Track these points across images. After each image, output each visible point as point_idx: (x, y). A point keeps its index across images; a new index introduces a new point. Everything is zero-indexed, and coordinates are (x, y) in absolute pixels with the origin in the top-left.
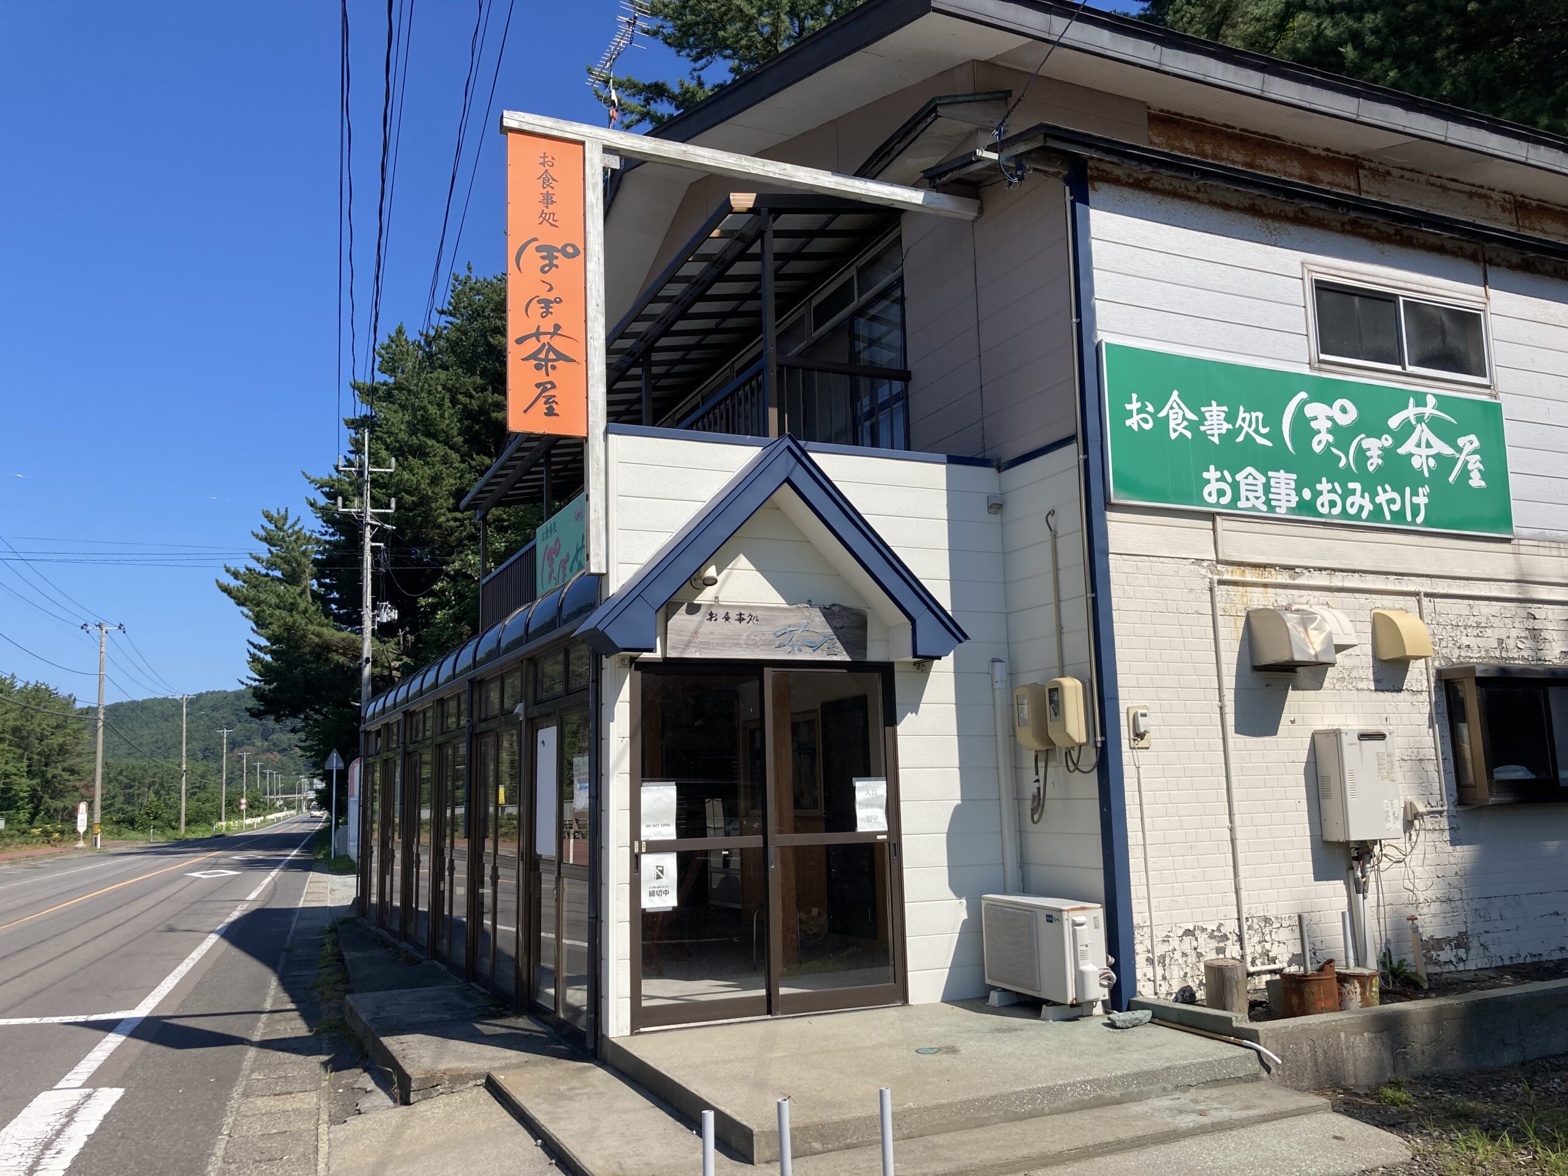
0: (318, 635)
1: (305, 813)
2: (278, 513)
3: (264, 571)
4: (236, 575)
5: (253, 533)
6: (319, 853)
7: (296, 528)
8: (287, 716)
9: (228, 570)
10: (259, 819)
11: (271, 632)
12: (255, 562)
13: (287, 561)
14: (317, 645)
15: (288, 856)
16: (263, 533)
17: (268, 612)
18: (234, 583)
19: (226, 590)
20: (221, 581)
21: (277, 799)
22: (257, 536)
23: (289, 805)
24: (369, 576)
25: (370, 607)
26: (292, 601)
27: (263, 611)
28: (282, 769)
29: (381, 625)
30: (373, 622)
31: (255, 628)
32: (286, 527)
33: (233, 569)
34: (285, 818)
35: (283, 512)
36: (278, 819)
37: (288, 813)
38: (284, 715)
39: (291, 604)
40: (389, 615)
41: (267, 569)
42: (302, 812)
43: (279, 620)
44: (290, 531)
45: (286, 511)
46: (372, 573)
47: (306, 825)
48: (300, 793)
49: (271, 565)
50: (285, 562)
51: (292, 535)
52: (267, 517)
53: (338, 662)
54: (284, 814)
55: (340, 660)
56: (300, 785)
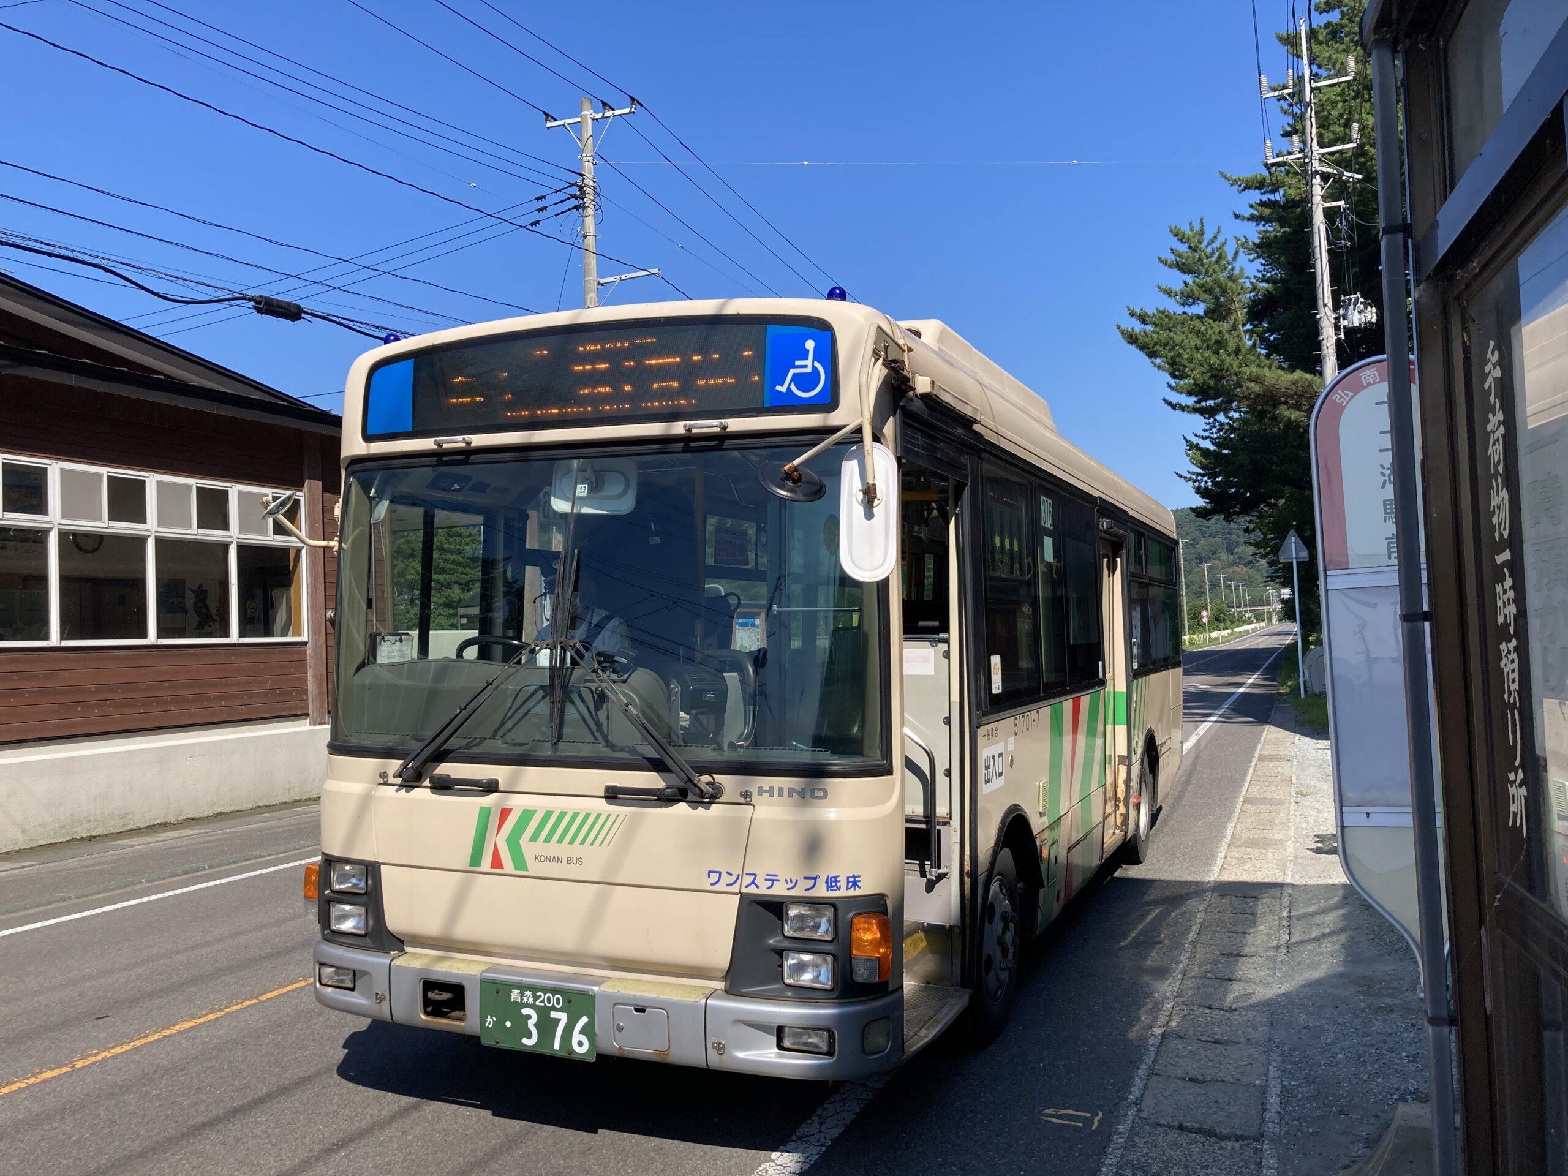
0: (1257, 380)
1: (1276, 625)
2: (1192, 229)
3: (1180, 310)
4: (1143, 319)
5: (1160, 259)
6: (1283, 684)
7: (1217, 244)
8: (1238, 514)
9: (1132, 314)
10: (1226, 633)
11: (1192, 381)
12: (1166, 296)
13: (1208, 290)
14: (1258, 396)
15: (1241, 685)
16: (1171, 258)
17: (1186, 356)
18: (1137, 327)
19: (1132, 339)
20: (1123, 327)
21: (1246, 611)
22: (1165, 263)
23: (1259, 617)
24: (1325, 257)
25: (1330, 305)
26: (1218, 338)
27: (1179, 355)
28: (1248, 582)
29: (1349, 331)
30: (1337, 328)
31: (1172, 382)
32: (1203, 246)
33: (1138, 311)
34: (1254, 630)
35: (1197, 228)
36: (1247, 632)
37: (1257, 625)
38: (1235, 513)
39: (1217, 342)
40: (1361, 315)
41: (1183, 305)
42: (1272, 624)
43: (1202, 365)
44: (1209, 250)
45: (1202, 223)
46: (1329, 251)
47: (1275, 638)
48: (1268, 604)
49: (1189, 298)
50: (1205, 292)
51: (1212, 254)
52: (1176, 235)
53: (1290, 419)
54: (1252, 626)
55: (1293, 417)
56: (1268, 596)
